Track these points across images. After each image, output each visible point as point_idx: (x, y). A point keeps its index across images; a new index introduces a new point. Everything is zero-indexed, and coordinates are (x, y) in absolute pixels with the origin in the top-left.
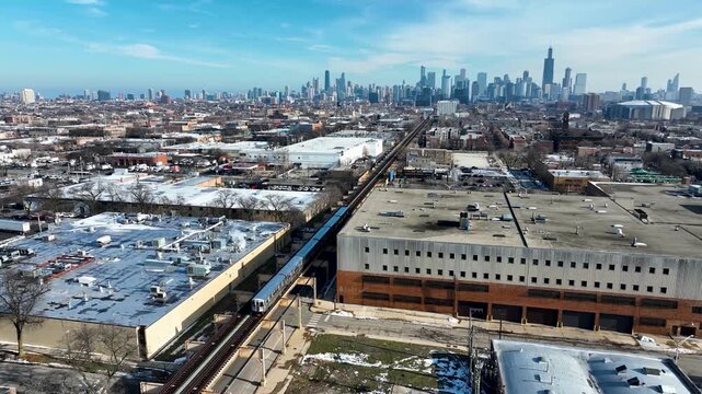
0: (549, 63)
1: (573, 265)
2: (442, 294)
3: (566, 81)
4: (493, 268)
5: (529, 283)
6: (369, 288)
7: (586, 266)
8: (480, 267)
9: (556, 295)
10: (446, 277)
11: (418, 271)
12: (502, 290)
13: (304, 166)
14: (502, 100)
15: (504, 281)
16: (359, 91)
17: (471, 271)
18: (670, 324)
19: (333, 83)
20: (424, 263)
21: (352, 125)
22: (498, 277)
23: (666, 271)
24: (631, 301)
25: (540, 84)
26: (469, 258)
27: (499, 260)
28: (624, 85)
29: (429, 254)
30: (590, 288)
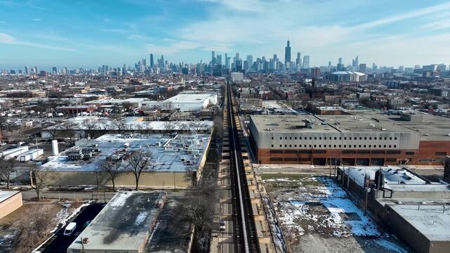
0: (288, 50)
1: (361, 138)
2: (306, 156)
3: (298, 60)
4: (328, 142)
5: (343, 148)
6: (273, 156)
7: (365, 138)
8: (323, 142)
9: (354, 152)
10: (308, 148)
11: (296, 146)
12: (332, 152)
13: (182, 110)
14: (264, 71)
15: (332, 148)
16: (173, 67)
17: (319, 144)
18: (398, 160)
19: (155, 62)
20: (298, 142)
21: (187, 88)
22: (330, 146)
23: (396, 139)
24: (383, 152)
25: (284, 63)
26: (318, 139)
27: (330, 138)
28: (330, 63)
29: (301, 138)
30: (367, 148)
